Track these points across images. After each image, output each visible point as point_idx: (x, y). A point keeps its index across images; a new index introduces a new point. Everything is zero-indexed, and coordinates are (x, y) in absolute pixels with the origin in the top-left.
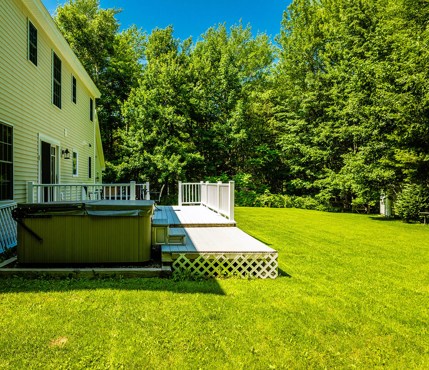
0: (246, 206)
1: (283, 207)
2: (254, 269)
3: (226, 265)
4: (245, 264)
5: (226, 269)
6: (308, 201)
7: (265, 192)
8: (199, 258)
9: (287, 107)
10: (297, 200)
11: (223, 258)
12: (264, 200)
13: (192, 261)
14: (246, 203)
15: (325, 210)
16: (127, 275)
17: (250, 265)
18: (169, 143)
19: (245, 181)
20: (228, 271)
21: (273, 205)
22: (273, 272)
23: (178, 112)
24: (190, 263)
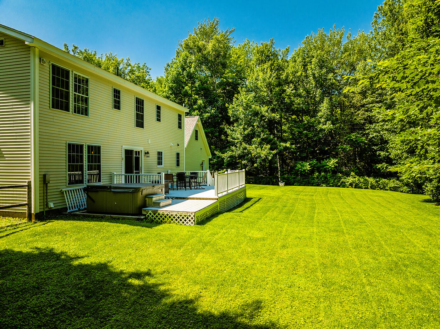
0: (333, 186)
1: (367, 188)
2: (183, 220)
3: (170, 217)
4: (179, 218)
5: (170, 219)
6: (392, 183)
7: (351, 174)
8: (158, 213)
9: (378, 98)
10: (381, 182)
11: (169, 214)
12: (348, 182)
13: (155, 214)
14: (332, 183)
15: (409, 191)
16: (123, 219)
17: (181, 218)
18: (264, 135)
19: (330, 165)
20: (171, 220)
21: (357, 186)
22: (192, 222)
23: (273, 110)
24: (153, 215)
